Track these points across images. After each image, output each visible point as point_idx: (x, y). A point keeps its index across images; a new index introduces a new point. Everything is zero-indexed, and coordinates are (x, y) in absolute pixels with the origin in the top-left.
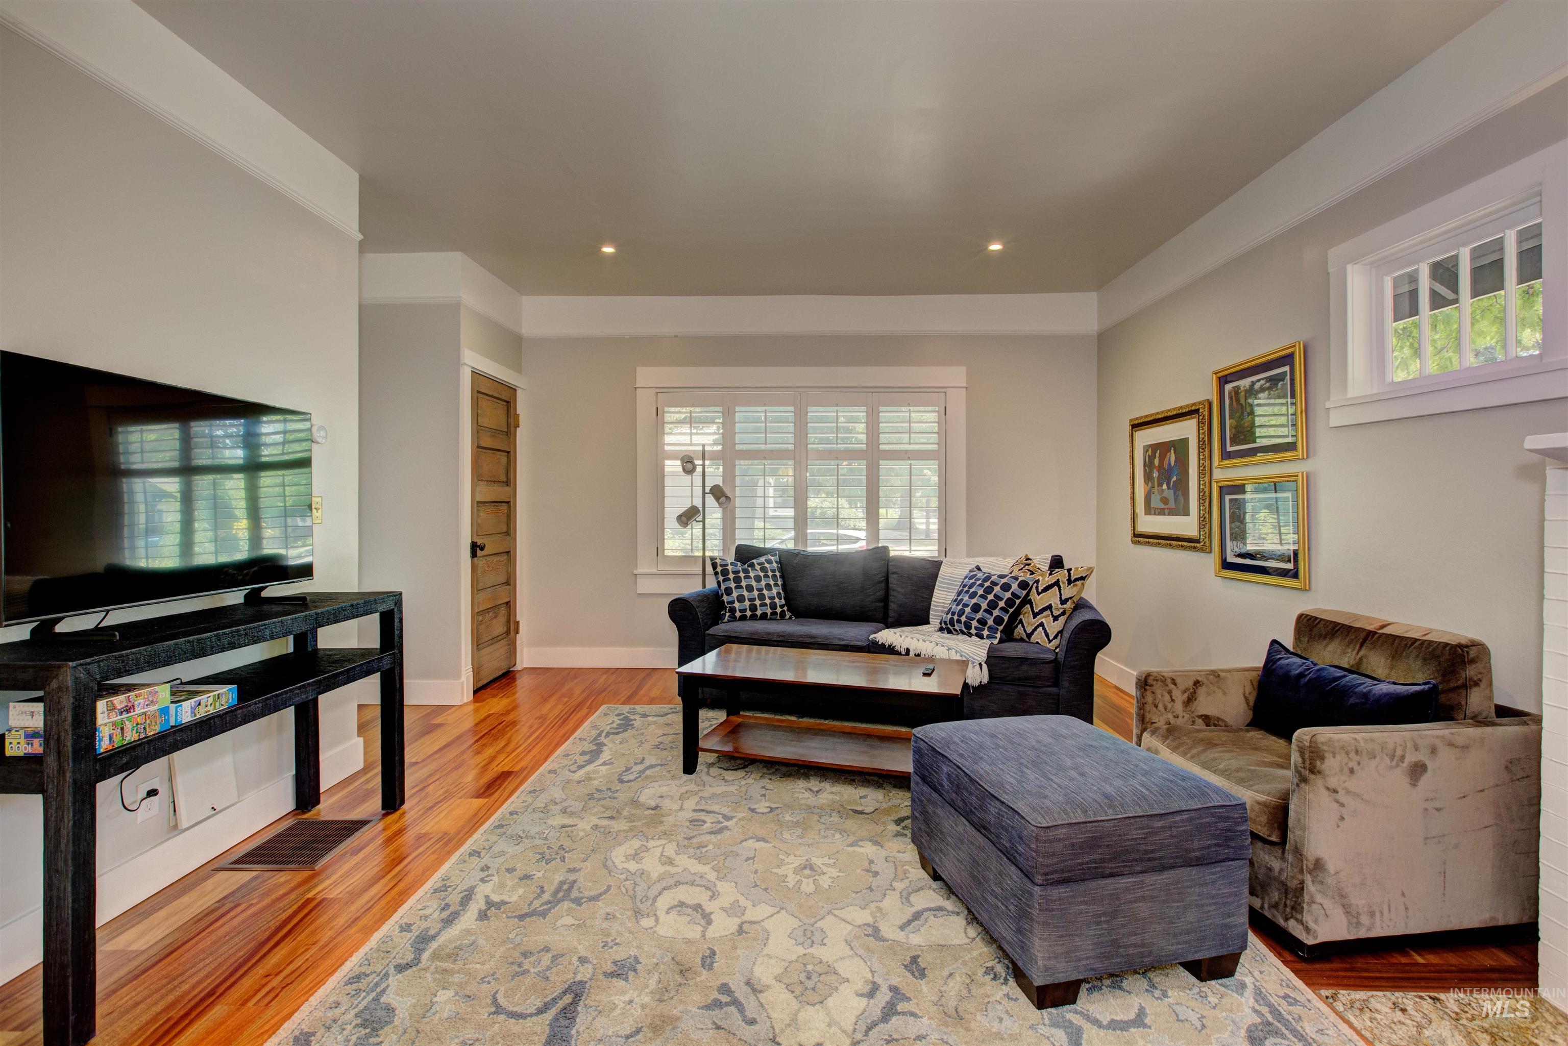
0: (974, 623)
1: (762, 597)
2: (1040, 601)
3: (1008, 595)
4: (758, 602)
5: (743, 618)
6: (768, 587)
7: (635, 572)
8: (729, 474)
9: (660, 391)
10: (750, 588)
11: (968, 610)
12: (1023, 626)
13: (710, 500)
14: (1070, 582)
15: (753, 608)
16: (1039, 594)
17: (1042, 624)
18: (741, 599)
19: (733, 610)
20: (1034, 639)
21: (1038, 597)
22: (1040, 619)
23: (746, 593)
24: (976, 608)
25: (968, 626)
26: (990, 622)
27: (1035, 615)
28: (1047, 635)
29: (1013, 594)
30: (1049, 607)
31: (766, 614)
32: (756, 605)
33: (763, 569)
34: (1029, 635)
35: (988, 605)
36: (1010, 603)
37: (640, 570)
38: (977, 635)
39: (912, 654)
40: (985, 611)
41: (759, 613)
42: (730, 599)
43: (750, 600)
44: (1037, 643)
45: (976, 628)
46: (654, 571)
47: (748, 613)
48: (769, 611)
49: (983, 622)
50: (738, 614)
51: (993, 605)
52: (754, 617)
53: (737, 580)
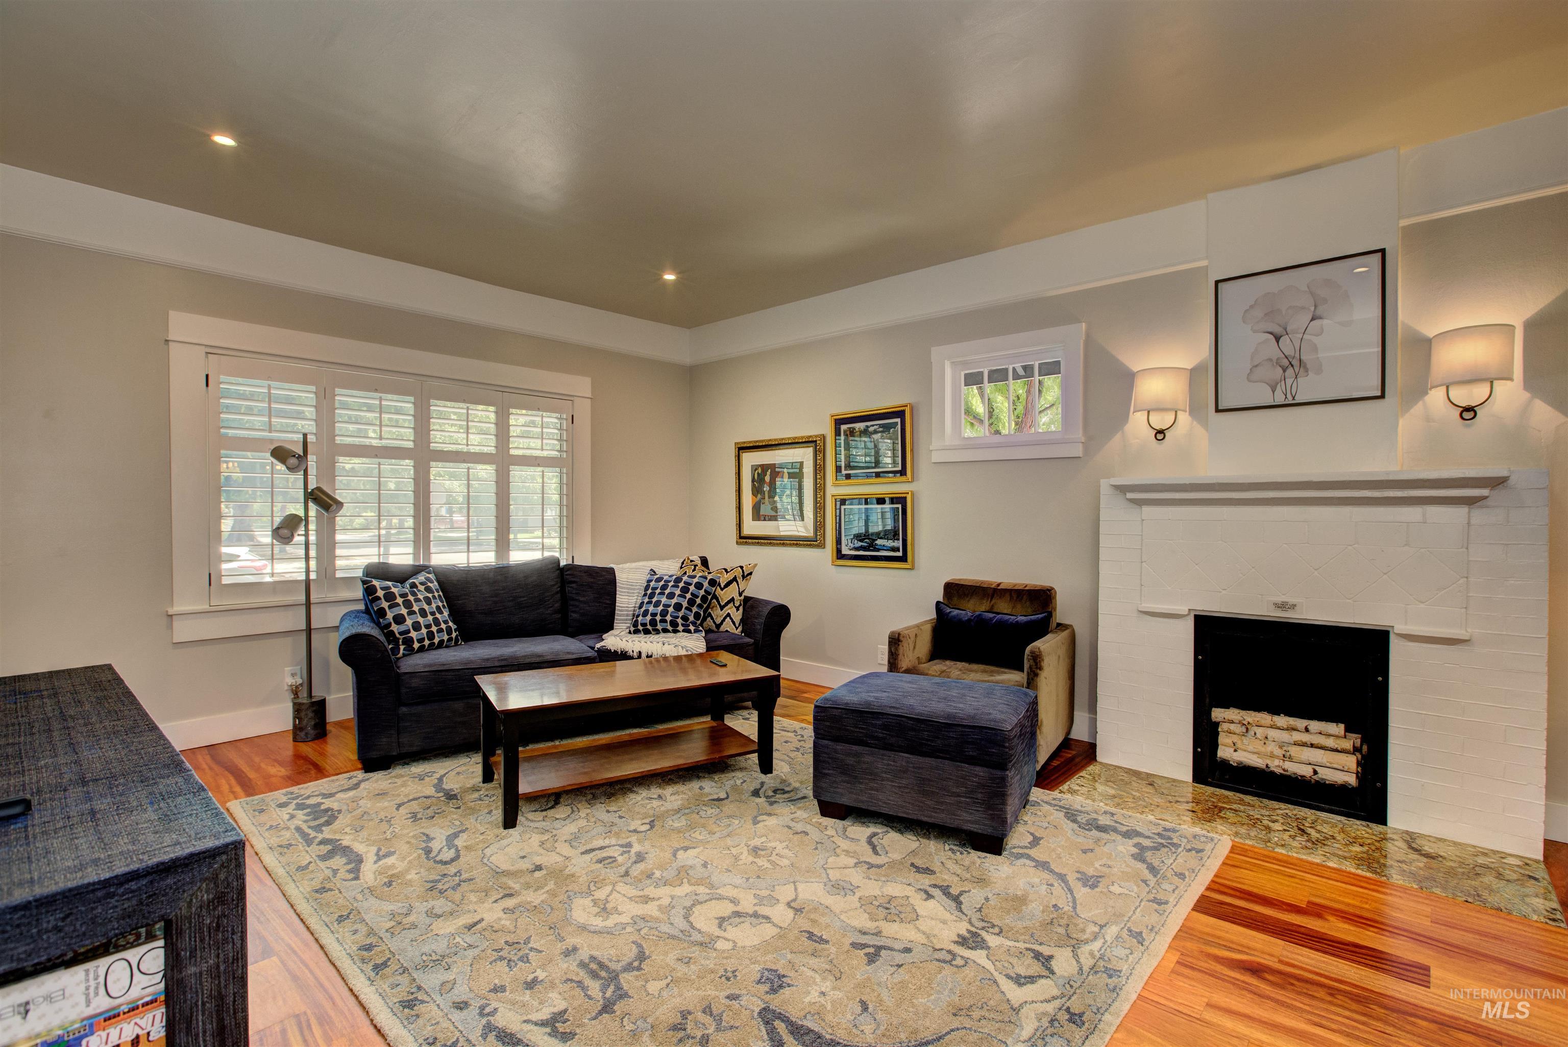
0: (679, 621)
1: (436, 622)
2: (724, 595)
3: (702, 592)
4: (434, 629)
5: (422, 649)
6: (439, 610)
7: (171, 612)
10: (423, 613)
11: (671, 609)
12: (712, 618)
14: (744, 577)
15: (431, 636)
16: (722, 589)
17: (728, 615)
18: (417, 627)
19: (409, 642)
20: (722, 628)
21: (722, 593)
22: (727, 610)
23: (421, 620)
24: (678, 607)
25: (674, 624)
26: (691, 618)
27: (722, 608)
28: (734, 623)
29: (705, 591)
30: (732, 600)
31: (443, 640)
32: (432, 632)
34: (718, 626)
35: (687, 603)
36: (704, 599)
37: (176, 609)
38: (684, 631)
39: (644, 655)
40: (686, 608)
41: (436, 640)
42: (403, 628)
43: (425, 627)
44: (727, 631)
45: (683, 625)
46: (206, 607)
47: (427, 642)
48: (446, 637)
49: (685, 618)
50: (416, 645)
51: (691, 602)
52: (432, 647)
53: (408, 604)
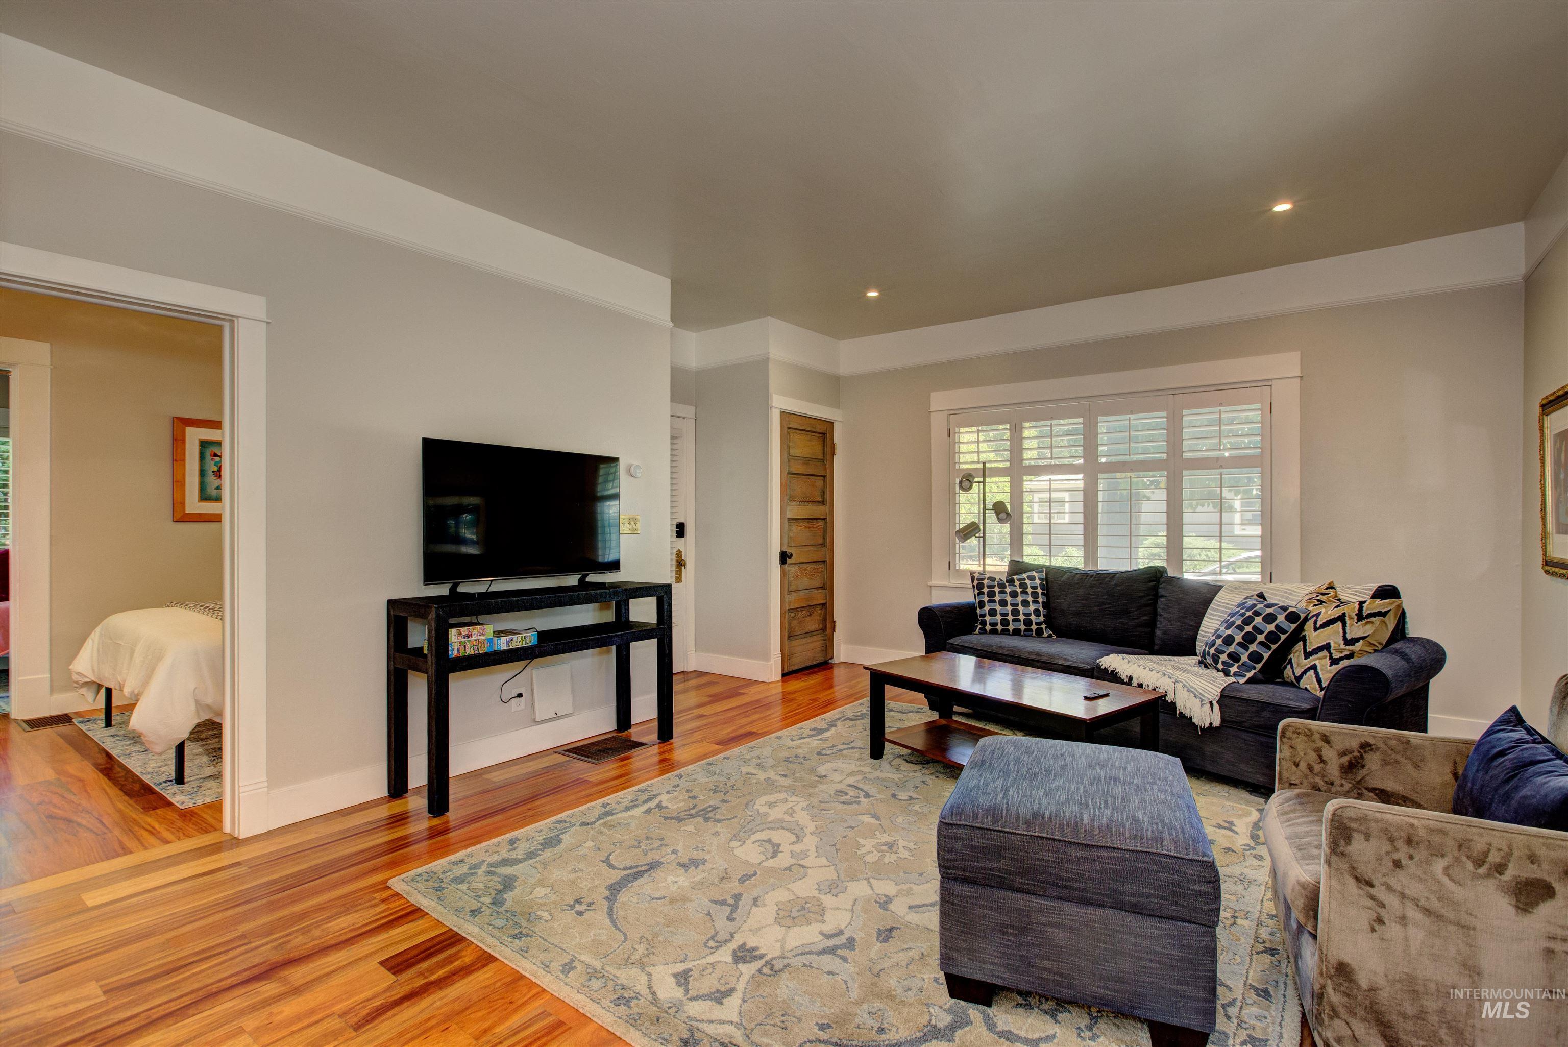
0: (1224, 657)
1: (1015, 612)
2: (1315, 638)
3: (1271, 628)
4: (1010, 618)
5: (994, 631)
6: (1025, 603)
7: (930, 584)
8: (1017, 492)
9: (951, 413)
10: (1003, 603)
11: (1219, 642)
12: (1292, 667)
13: (991, 517)
14: (1360, 617)
15: (1005, 622)
16: (1316, 629)
17: (1314, 667)
18: (993, 613)
19: (984, 623)
20: (1303, 683)
21: (1315, 634)
22: (1314, 660)
23: (998, 608)
24: (1229, 640)
25: (1216, 661)
26: (1244, 658)
27: (1307, 655)
28: (1319, 681)
29: (1277, 627)
30: (1327, 647)
31: (1020, 630)
32: (1008, 621)
33: (1023, 586)
34: (1298, 679)
35: (1243, 637)
36: (1272, 637)
37: (934, 582)
38: (1223, 671)
39: (1135, 683)
40: (1239, 644)
41: (1011, 627)
42: (983, 612)
43: (1002, 614)
44: (1306, 689)
45: (1223, 663)
46: (946, 583)
47: (1000, 627)
48: (1023, 627)
49: (1234, 657)
50: (988, 628)
51: (1249, 639)
52: (1005, 632)
